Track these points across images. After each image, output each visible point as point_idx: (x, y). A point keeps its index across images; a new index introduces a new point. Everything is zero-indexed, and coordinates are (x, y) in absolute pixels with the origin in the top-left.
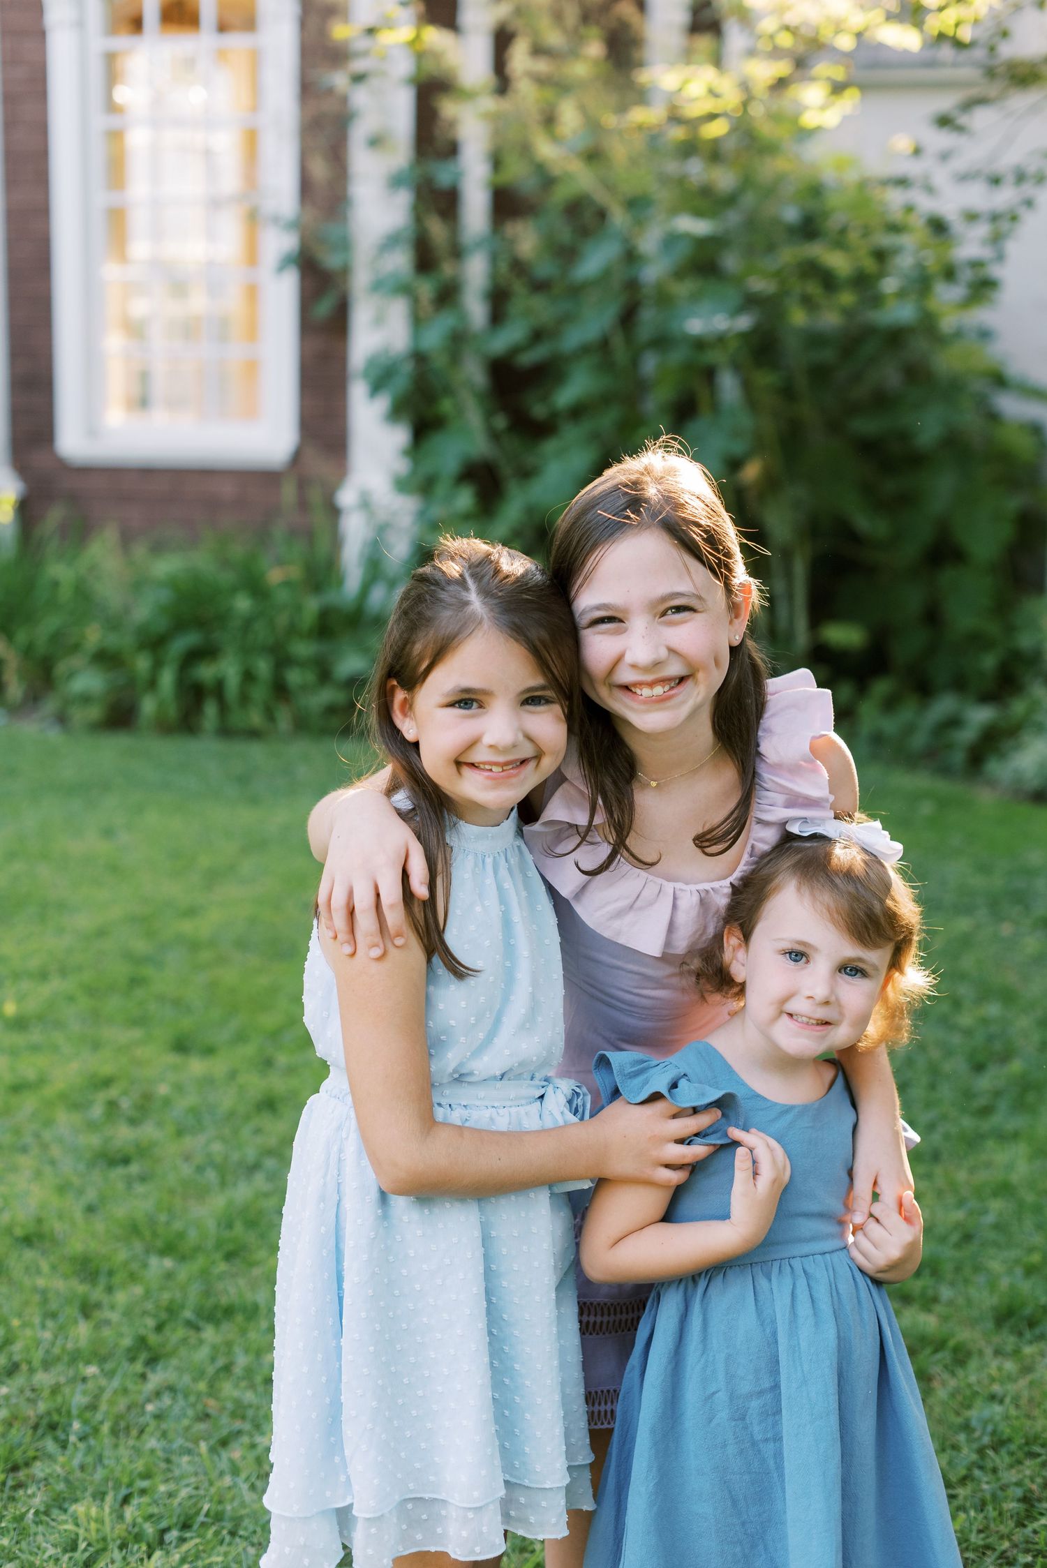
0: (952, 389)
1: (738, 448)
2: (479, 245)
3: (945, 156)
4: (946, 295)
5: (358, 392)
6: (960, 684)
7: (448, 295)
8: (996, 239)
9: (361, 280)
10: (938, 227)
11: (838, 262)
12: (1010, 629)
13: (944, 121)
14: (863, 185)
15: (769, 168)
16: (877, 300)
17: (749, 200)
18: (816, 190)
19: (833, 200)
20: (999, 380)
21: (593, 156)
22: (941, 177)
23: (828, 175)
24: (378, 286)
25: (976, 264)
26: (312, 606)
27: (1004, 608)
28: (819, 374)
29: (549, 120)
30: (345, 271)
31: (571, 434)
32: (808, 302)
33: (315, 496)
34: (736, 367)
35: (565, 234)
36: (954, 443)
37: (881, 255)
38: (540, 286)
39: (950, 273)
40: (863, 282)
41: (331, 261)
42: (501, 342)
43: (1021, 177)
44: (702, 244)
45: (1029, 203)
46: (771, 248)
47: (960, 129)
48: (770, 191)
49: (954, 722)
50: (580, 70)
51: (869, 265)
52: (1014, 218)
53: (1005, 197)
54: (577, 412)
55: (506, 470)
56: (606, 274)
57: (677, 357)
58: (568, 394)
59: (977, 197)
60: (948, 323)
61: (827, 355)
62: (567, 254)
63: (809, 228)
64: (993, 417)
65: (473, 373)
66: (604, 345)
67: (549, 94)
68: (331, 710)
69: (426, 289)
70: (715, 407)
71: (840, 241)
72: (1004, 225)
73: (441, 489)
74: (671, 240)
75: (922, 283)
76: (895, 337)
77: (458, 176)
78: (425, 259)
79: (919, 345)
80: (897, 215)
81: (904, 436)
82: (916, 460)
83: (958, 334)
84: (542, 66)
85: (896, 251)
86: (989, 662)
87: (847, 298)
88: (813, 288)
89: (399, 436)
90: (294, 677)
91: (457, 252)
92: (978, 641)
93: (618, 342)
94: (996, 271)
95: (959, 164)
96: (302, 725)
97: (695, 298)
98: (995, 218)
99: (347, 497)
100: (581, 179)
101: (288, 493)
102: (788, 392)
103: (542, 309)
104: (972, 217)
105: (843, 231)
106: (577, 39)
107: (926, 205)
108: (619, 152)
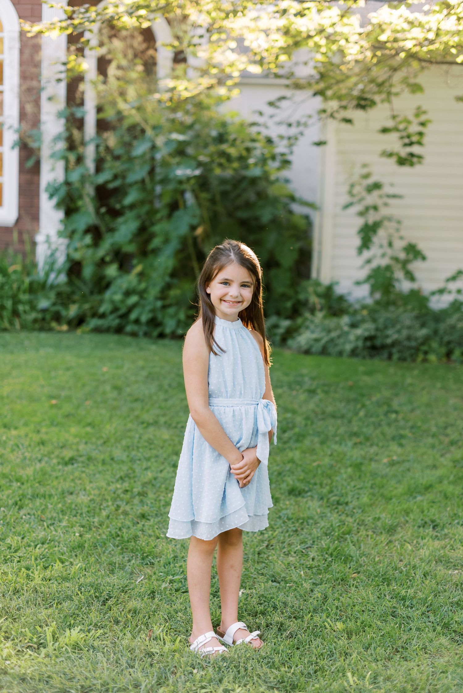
0: (275, 201)
1: (195, 222)
2: (92, 140)
3: (271, 117)
4: (272, 166)
5: (44, 197)
6: (278, 313)
7: (80, 160)
8: (291, 146)
9: (45, 152)
10: (269, 141)
11: (233, 152)
12: (297, 293)
13: (271, 104)
14: (242, 125)
15: (206, 115)
16: (247, 167)
17: (197, 127)
18: (224, 125)
19: (231, 129)
20: (293, 199)
21: (139, 109)
22: (270, 123)
23: (228, 119)
24: (53, 156)
25: (283, 155)
26: (27, 281)
27: (294, 284)
28: (224, 194)
29: (122, 94)
30: (39, 149)
31: (129, 215)
32: (221, 165)
33: (26, 237)
34: (193, 191)
35: (127, 139)
36: (275, 221)
37: (248, 150)
38: (117, 158)
39: (273, 158)
40: (241, 159)
41: (33, 145)
42: (101, 179)
43: (298, 124)
44: (180, 143)
45: (302, 134)
46: (206, 146)
47: (277, 107)
48: (207, 125)
49: (276, 326)
50: (134, 75)
51: (244, 153)
52: (296, 139)
53: (293, 131)
54: (132, 207)
55: (103, 229)
56: (144, 155)
57: (171, 187)
58: (128, 200)
59: (283, 130)
60: (273, 177)
61: (228, 187)
62: (128, 146)
63: (221, 139)
64: (291, 212)
65: (90, 190)
66: (143, 181)
67: (121, 83)
68: (35, 321)
69: (72, 157)
70: (185, 207)
71: (233, 143)
72: (292, 141)
73: (77, 236)
74: (168, 142)
75: (263, 161)
76: (254, 181)
77: (84, 113)
78: (72, 146)
79: (263, 184)
80: (254, 136)
81: (257, 219)
82: (261, 228)
83: (277, 180)
84: (120, 73)
85: (255, 148)
86: (289, 304)
87: (236, 165)
88: (223, 161)
89: (60, 214)
90: (21, 308)
91: (83, 143)
92: (285, 297)
93: (148, 180)
94: (289, 158)
95: (277, 119)
96: (24, 327)
97: (178, 164)
98: (289, 138)
99: (40, 238)
100: (135, 117)
101: (15, 235)
102: (213, 201)
103: (118, 166)
104: (281, 137)
105: (235, 140)
106: (132, 63)
107: (265, 132)
108: (149, 108)
